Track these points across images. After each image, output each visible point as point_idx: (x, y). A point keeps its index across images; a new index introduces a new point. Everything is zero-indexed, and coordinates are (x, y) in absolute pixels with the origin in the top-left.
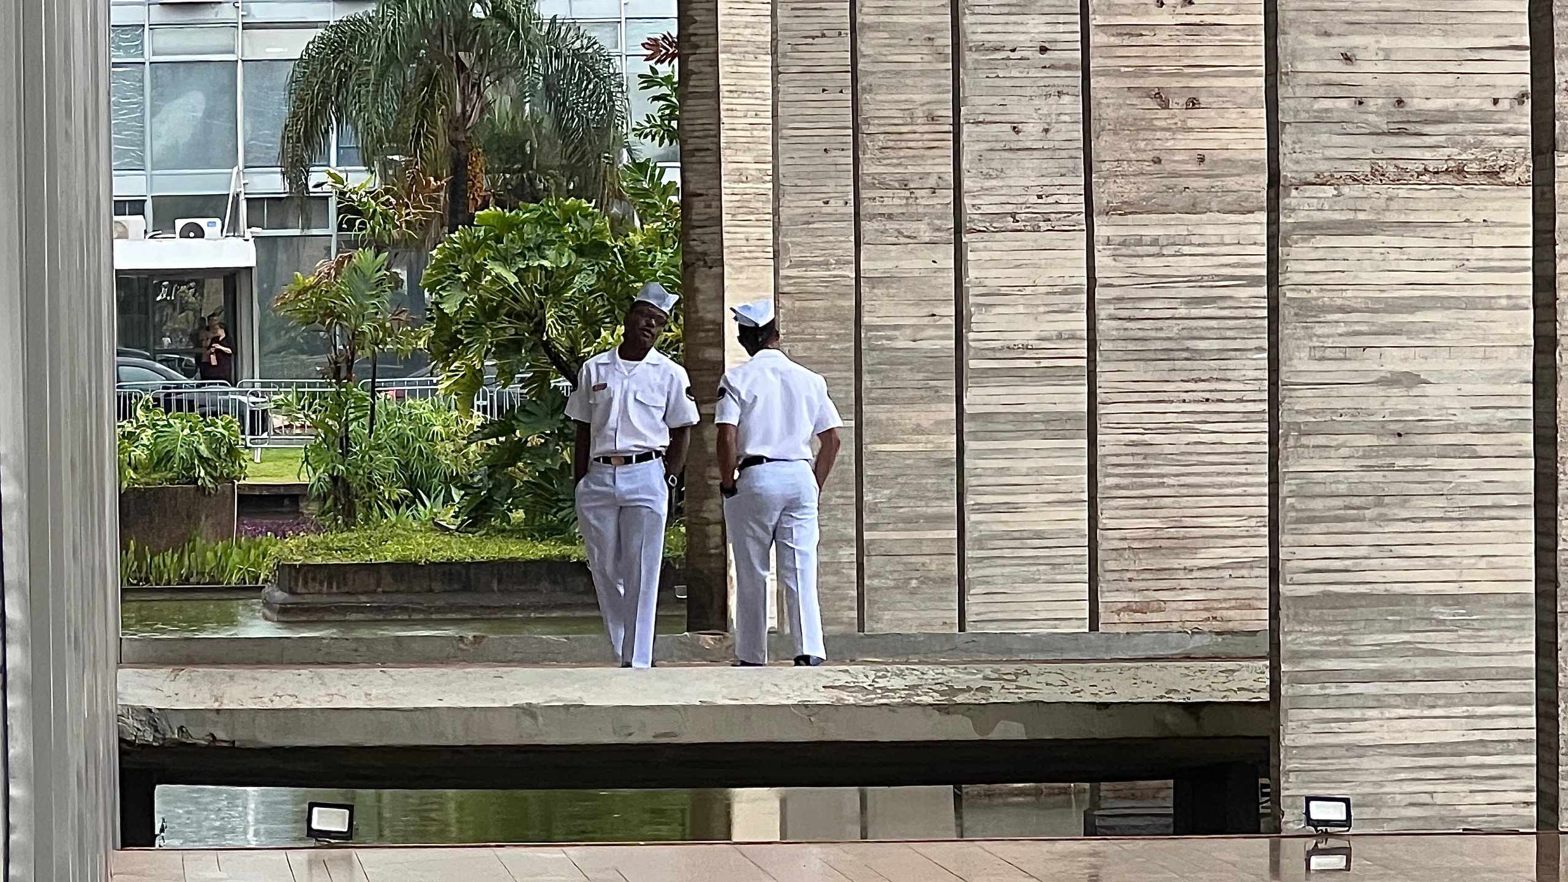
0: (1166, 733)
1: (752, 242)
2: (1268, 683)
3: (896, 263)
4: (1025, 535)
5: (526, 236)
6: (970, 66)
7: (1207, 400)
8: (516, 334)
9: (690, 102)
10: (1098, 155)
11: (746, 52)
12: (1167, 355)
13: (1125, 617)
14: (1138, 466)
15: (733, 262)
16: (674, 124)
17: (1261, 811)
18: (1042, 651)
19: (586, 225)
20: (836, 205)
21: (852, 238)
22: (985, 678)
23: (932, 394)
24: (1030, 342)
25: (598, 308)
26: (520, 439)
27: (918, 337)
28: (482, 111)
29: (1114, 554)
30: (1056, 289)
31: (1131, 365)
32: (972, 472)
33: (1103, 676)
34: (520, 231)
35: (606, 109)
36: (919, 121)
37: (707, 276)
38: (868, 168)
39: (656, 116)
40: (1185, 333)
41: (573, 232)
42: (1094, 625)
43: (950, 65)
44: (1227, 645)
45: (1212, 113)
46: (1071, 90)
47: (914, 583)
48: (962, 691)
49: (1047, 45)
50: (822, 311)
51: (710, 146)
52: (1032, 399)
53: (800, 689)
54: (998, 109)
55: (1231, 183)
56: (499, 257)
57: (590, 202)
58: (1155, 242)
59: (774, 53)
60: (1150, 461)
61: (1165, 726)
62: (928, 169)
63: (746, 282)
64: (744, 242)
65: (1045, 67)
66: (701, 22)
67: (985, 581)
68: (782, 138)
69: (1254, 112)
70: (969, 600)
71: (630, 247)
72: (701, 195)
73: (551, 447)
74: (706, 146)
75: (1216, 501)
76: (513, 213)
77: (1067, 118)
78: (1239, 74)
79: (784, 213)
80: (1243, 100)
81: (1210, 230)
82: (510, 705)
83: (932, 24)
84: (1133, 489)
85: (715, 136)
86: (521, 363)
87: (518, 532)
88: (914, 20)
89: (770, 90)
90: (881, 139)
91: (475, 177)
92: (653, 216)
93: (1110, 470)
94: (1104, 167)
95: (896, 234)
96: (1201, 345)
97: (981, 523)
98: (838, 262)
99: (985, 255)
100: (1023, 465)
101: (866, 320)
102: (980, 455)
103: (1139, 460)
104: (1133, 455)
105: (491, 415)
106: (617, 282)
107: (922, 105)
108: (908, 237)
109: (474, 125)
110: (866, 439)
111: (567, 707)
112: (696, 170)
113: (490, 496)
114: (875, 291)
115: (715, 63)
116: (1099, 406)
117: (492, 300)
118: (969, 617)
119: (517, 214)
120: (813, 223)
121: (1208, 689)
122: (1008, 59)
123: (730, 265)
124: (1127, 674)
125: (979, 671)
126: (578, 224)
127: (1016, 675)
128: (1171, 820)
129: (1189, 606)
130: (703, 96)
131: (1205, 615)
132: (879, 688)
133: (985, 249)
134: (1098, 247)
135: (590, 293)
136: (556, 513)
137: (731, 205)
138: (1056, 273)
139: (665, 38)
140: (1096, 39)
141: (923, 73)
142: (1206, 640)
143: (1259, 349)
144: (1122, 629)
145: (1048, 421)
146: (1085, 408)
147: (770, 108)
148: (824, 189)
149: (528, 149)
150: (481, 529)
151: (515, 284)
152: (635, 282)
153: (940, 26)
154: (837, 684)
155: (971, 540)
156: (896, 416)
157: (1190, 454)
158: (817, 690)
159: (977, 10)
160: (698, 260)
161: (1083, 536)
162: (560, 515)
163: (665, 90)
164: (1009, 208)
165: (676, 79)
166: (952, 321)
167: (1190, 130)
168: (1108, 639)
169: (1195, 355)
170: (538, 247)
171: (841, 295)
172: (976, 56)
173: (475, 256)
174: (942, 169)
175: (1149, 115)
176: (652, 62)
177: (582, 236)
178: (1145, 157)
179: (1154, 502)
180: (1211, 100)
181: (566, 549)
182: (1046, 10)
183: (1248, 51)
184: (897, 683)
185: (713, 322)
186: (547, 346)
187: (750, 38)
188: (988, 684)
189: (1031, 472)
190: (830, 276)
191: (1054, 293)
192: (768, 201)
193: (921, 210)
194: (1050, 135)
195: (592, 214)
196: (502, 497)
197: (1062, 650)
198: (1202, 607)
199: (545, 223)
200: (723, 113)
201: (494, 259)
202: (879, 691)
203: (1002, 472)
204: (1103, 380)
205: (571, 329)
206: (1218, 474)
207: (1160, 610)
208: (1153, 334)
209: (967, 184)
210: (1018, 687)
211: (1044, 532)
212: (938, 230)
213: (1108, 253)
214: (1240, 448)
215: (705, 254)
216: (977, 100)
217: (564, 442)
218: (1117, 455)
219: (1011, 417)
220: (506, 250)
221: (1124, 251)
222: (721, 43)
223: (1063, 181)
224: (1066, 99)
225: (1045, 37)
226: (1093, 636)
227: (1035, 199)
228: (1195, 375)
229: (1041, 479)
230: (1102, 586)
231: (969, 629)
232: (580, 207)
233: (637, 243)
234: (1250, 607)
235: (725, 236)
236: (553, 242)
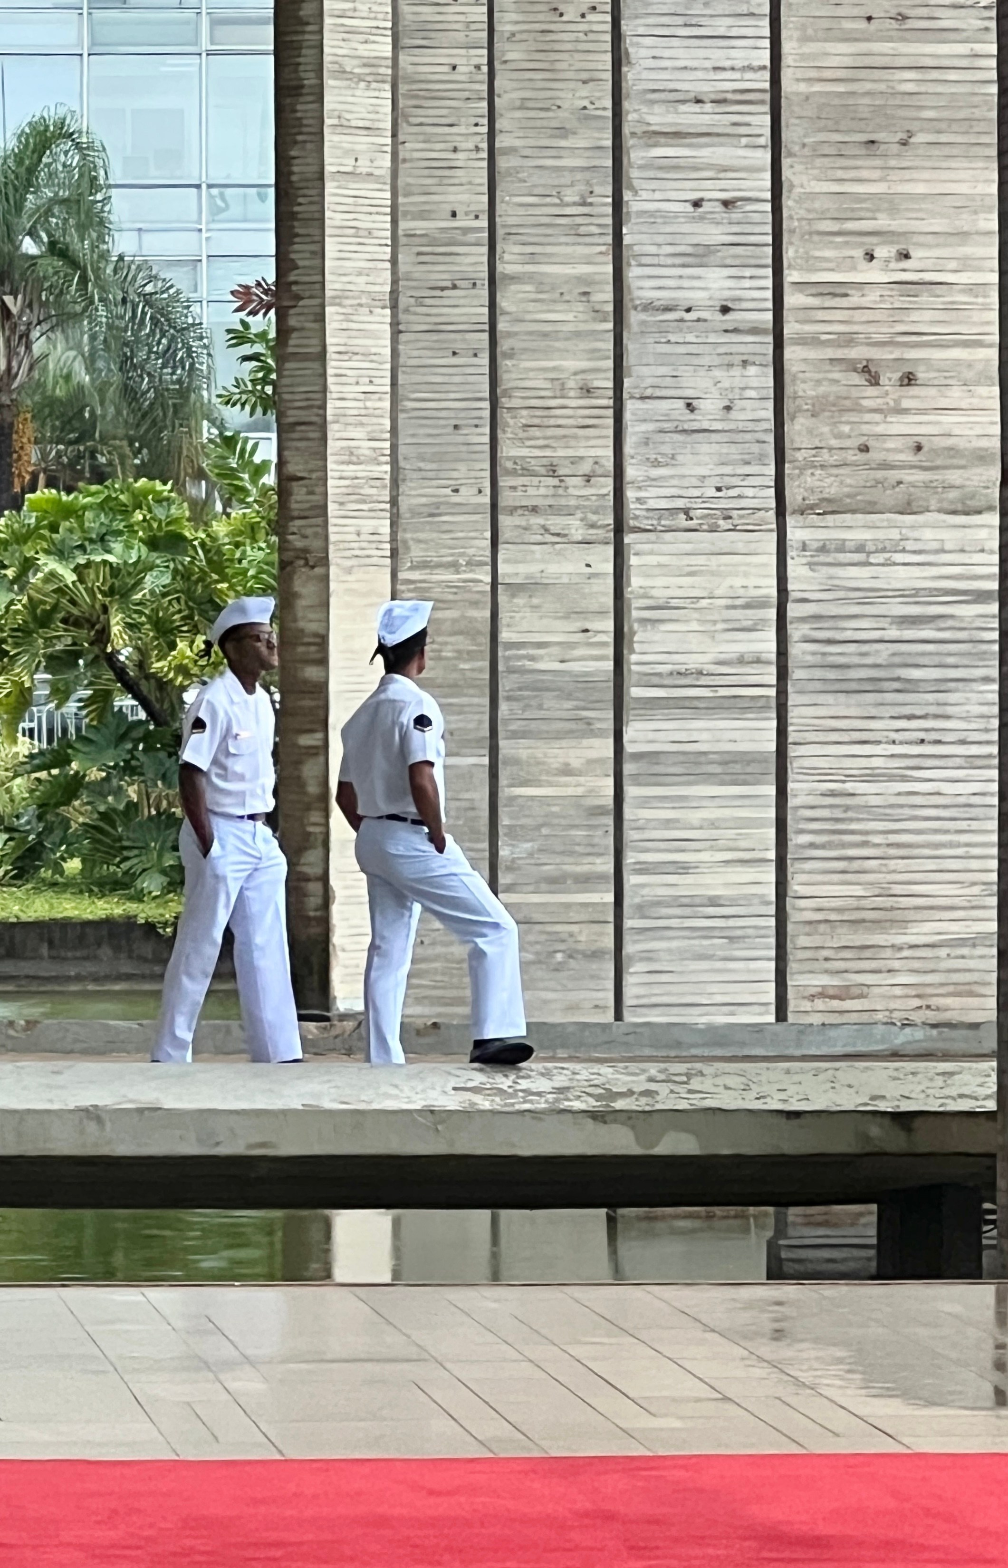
0: (868, 1149)
1: (363, 537)
2: (995, 1088)
3: (541, 567)
4: (698, 901)
5: (87, 524)
6: (635, 328)
7: (922, 741)
8: (74, 644)
9: (288, 365)
10: (792, 441)
11: (360, 305)
12: (874, 685)
13: (820, 1004)
14: (837, 820)
15: (339, 561)
16: (269, 390)
17: (985, 1242)
18: (721, 1045)
19: (160, 512)
20: (467, 495)
21: (488, 534)
22: (651, 1080)
23: (585, 727)
24: (706, 666)
25: (173, 614)
26: (77, 773)
27: (567, 657)
28: (31, 368)
29: (807, 929)
30: (738, 602)
31: (829, 698)
32: (633, 825)
33: (796, 1078)
34: (80, 519)
35: (183, 368)
36: (572, 394)
37: (309, 578)
38: (508, 450)
39: (247, 379)
40: (897, 660)
41: (144, 520)
42: (781, 1014)
43: (610, 326)
44: (944, 1040)
45: (933, 391)
46: (758, 359)
47: (559, 957)
48: (622, 1095)
49: (730, 305)
50: (448, 623)
51: (314, 419)
52: (705, 736)
53: (423, 1091)
54: (668, 381)
55: (954, 477)
56: (53, 549)
57: (165, 483)
58: (860, 548)
59: (394, 307)
60: (850, 814)
61: (867, 1138)
62: (581, 452)
63: (355, 586)
64: (354, 537)
65: (726, 331)
66: (304, 267)
67: (648, 956)
68: (403, 411)
69: (983, 391)
70: (629, 980)
71: (214, 539)
72: (302, 478)
73: (115, 782)
74: (307, 419)
75: (931, 865)
76: (72, 496)
77: (752, 394)
78: (966, 344)
79: (404, 503)
80: (969, 375)
81: (928, 534)
82: (71, 1106)
83: (589, 274)
84: (831, 849)
85: (319, 407)
86: (77, 681)
87: (73, 885)
88: (568, 270)
89: (388, 351)
90: (525, 416)
91: (22, 448)
92: (242, 501)
93: (803, 826)
94: (799, 456)
95: (542, 531)
96: (916, 674)
97: (643, 886)
98: (468, 563)
99: (653, 560)
100: (694, 817)
101: (505, 635)
102: (645, 802)
103: (838, 814)
104: (831, 806)
105: (40, 740)
106: (196, 582)
107: (575, 374)
108: (558, 535)
109: (21, 386)
110: (503, 781)
111: (140, 1111)
112: (297, 449)
113: (40, 843)
114: (515, 600)
115: (321, 318)
116: (790, 747)
117: (44, 603)
118: (628, 999)
119: (76, 498)
120: (440, 515)
121: (923, 1096)
122: (682, 320)
123: (338, 565)
124: (822, 1077)
125: (644, 1071)
126: (150, 511)
127: (689, 1076)
128: (872, 1253)
129: (898, 991)
130: (306, 357)
131: (917, 1002)
132: (522, 1091)
133: (651, 553)
134: (790, 553)
135: (164, 595)
136: (120, 862)
137: (338, 491)
138: (738, 582)
139: (259, 284)
140: (791, 299)
141: (578, 334)
142: (919, 1034)
143: (987, 680)
144: (816, 1019)
145: (726, 763)
146: (773, 747)
147: (389, 374)
148: (455, 474)
149: (87, 415)
150: (27, 881)
151: (73, 583)
152: (218, 582)
153: (597, 277)
154: (470, 1084)
155: (631, 906)
156: (539, 754)
157: (901, 806)
158: (445, 1092)
159: (645, 260)
160: (298, 558)
161: (768, 903)
162: (125, 866)
163: (259, 348)
164: (680, 503)
165: (272, 335)
166: (610, 638)
167: (906, 411)
168: (801, 1032)
169: (910, 686)
170: (102, 539)
171: (475, 604)
172: (643, 316)
173: (25, 548)
174: (599, 452)
175: (855, 393)
176: (242, 315)
177: (155, 525)
178: (848, 443)
179: (856, 865)
180: (933, 375)
181: (132, 907)
182: (729, 262)
183: (976, 316)
184: (543, 1085)
185: (316, 635)
186: (111, 659)
187: (363, 287)
188: (653, 1086)
189: (705, 824)
190: (459, 580)
191: (734, 607)
192: (385, 487)
193: (573, 502)
194: (734, 414)
195: (168, 499)
196: (54, 844)
197: (743, 1044)
198: (914, 993)
199: (111, 509)
200: (330, 380)
201: (47, 552)
202: (521, 1094)
203: (668, 824)
204: (794, 715)
205: (140, 639)
206: (936, 831)
207: (861, 996)
208: (856, 660)
209: (631, 472)
210: (690, 1091)
211: (719, 897)
212: (593, 526)
213: (804, 560)
214: (962, 800)
215: (306, 551)
216: (645, 371)
217: (130, 776)
218: (812, 807)
219: (681, 758)
220: (63, 541)
221: (823, 558)
222: (328, 293)
223: (747, 470)
224: (752, 370)
225: (727, 294)
226: (781, 1026)
227: (712, 492)
228: (907, 710)
229: (715, 834)
230: (792, 966)
231: (629, 1017)
232: (153, 491)
233: (221, 534)
234: (972, 994)
235: (331, 529)
236: (119, 533)
